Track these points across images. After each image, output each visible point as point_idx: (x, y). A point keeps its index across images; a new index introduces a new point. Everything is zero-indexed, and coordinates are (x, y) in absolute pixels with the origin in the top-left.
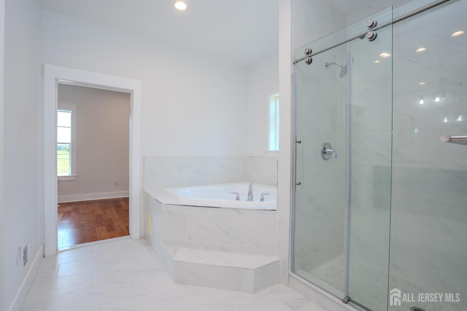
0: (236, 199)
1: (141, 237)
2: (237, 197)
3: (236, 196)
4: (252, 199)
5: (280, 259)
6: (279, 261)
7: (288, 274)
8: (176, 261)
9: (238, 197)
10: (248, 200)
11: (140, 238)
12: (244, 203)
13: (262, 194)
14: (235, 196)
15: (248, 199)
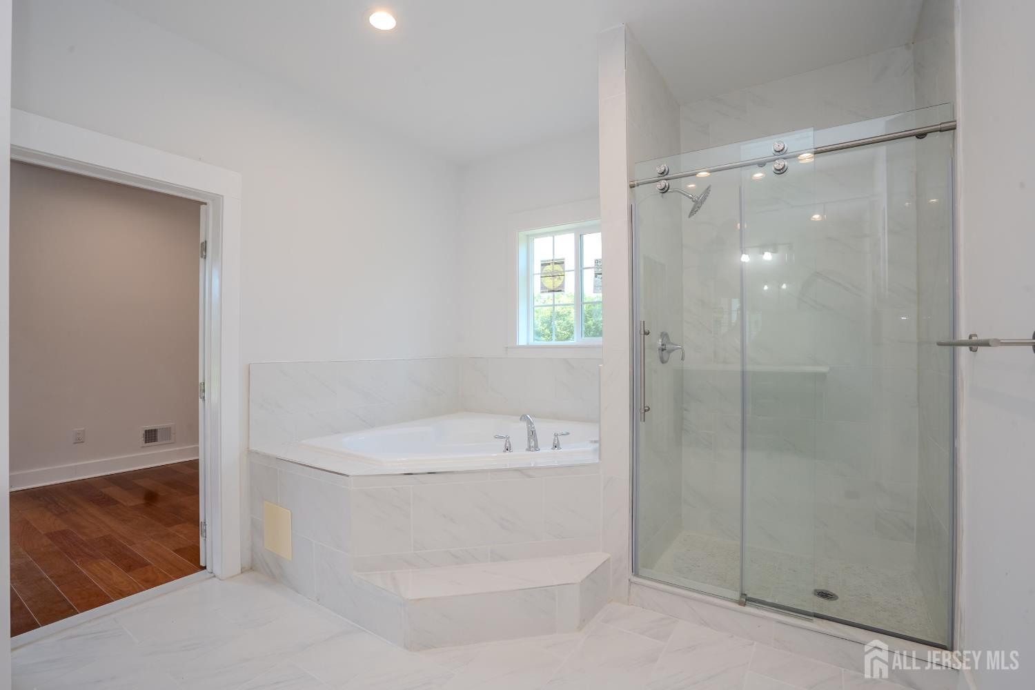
0: (504, 449)
1: (244, 568)
2: (506, 444)
3: (504, 443)
4: (536, 448)
5: (609, 555)
6: (609, 559)
7: (628, 581)
8: (411, 600)
9: (508, 445)
10: (529, 449)
11: (242, 572)
12: (521, 457)
13: (556, 435)
14: (502, 443)
15: (530, 447)
